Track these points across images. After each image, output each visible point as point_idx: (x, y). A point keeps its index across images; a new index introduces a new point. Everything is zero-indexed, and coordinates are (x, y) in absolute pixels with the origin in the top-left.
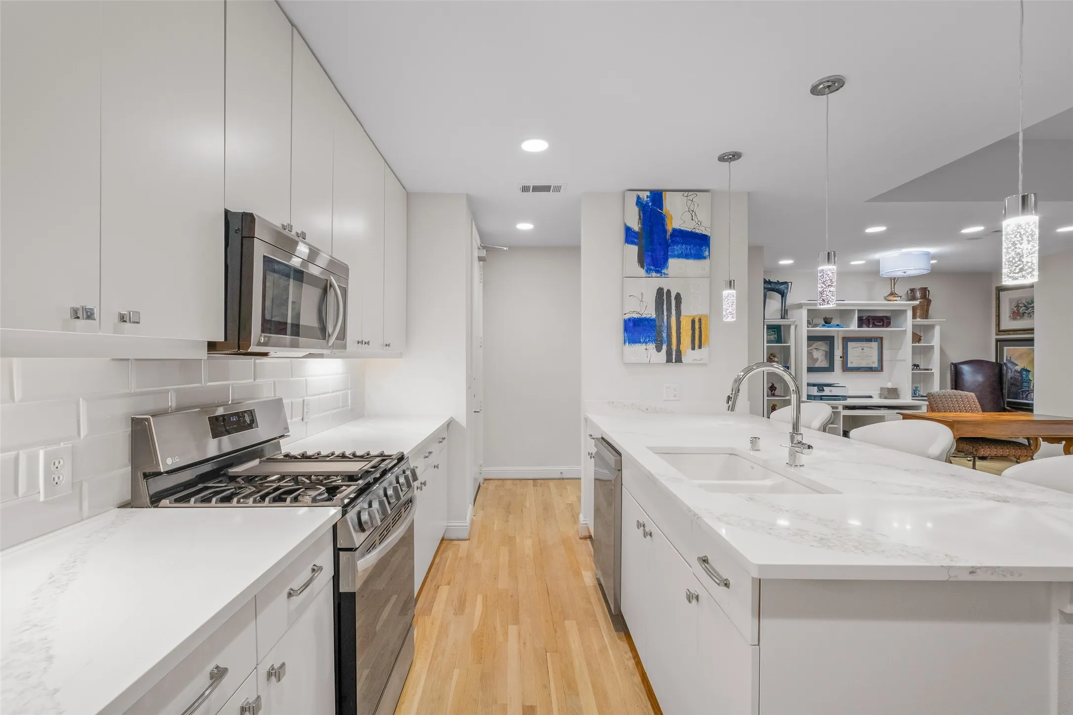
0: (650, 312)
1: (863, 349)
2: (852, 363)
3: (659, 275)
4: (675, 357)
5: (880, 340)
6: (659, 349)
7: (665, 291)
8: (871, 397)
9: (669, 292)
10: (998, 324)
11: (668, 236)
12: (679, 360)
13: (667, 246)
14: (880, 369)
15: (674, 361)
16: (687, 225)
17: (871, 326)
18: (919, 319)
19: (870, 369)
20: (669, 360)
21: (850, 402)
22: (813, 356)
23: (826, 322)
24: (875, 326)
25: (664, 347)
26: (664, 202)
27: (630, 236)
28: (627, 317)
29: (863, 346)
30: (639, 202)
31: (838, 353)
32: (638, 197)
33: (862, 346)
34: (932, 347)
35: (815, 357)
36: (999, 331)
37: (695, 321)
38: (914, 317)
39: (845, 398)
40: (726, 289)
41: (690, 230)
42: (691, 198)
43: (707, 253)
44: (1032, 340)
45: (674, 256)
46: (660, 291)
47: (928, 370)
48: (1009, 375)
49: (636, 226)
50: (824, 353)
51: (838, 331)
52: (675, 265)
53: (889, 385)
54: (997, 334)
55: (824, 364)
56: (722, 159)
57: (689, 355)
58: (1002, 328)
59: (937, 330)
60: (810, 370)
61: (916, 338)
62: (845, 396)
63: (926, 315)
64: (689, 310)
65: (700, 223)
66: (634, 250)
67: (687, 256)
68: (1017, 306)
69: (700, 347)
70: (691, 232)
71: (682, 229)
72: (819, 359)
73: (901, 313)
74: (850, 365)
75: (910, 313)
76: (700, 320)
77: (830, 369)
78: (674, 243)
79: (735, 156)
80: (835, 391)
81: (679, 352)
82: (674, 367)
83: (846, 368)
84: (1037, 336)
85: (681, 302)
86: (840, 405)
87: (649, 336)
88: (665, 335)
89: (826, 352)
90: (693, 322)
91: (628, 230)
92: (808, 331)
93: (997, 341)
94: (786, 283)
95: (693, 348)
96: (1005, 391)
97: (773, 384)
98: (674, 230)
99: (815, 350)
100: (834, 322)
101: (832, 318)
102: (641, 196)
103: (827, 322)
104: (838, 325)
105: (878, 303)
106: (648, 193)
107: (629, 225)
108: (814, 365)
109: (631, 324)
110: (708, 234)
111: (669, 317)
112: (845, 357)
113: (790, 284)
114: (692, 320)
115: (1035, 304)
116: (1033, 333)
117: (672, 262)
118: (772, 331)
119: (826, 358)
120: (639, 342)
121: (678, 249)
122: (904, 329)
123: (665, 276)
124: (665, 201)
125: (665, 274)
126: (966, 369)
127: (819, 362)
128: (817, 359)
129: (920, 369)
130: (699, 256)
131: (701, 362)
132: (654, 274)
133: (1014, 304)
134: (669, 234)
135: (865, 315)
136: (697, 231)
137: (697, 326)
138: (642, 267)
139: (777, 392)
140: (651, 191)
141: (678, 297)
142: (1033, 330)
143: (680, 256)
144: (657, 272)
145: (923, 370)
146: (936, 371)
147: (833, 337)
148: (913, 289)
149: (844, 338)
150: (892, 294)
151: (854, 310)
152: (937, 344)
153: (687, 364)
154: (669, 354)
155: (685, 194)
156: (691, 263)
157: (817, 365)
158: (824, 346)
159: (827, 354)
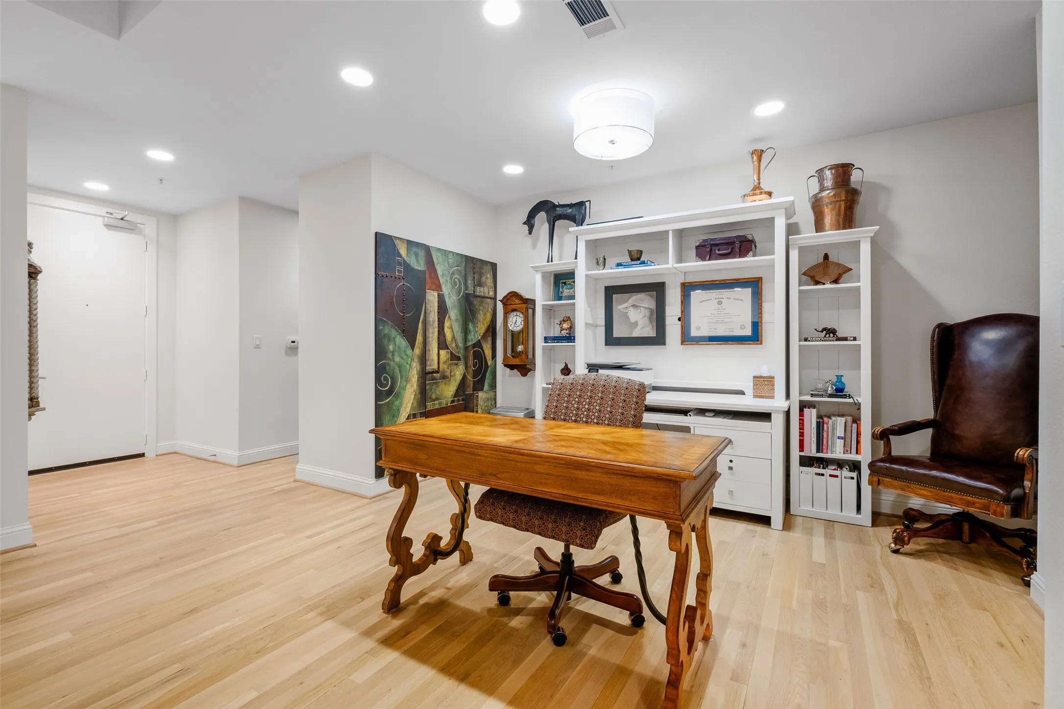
1: (720, 303)
5: (755, 282)
8: (742, 393)
14: (756, 337)
18: (830, 232)
19: (739, 340)
22: (628, 318)
23: (632, 260)
24: (722, 256)
29: (720, 296)
31: (673, 309)
33: (717, 296)
34: (858, 292)
35: (632, 320)
47: (850, 338)
50: (648, 313)
55: (649, 331)
59: (863, 252)
61: (838, 273)
63: (845, 222)
72: (639, 323)
74: (694, 333)
75: (779, 224)
77: (659, 339)
83: (686, 339)
89: (651, 310)
94: (581, 204)
97: (566, 365)
99: (631, 309)
101: (642, 251)
103: (636, 257)
108: (631, 334)
112: (684, 319)
113: (587, 204)
119: (651, 322)
127: (639, 328)
128: (636, 324)
145: (839, 339)
146: (865, 342)
147: (662, 285)
148: (820, 171)
149: (683, 285)
150: (757, 189)
151: (666, 232)
152: (865, 283)
157: (636, 333)
158: (647, 301)
159: (652, 314)
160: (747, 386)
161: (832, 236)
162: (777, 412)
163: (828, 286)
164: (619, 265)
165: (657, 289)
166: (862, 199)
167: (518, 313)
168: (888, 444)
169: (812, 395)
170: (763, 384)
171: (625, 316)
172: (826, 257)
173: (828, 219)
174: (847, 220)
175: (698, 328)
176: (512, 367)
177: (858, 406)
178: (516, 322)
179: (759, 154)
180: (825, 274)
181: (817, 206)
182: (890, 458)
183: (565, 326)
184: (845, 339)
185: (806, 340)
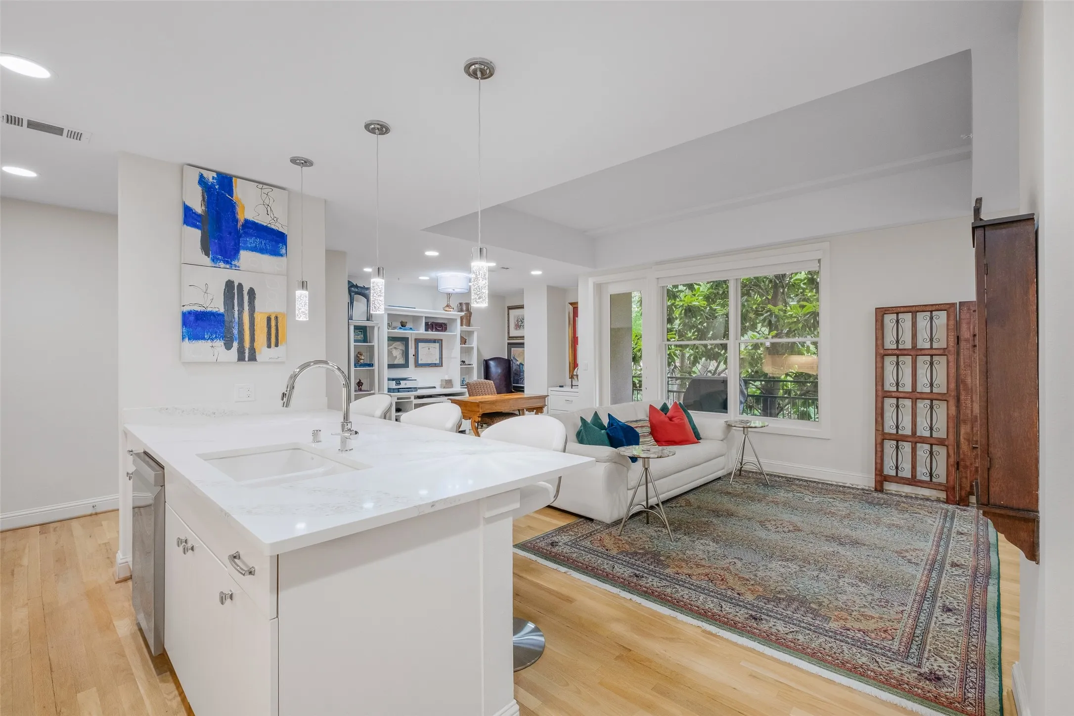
0: (217, 305)
1: (429, 349)
3: (228, 266)
4: (248, 355)
5: (440, 341)
6: (228, 347)
7: (236, 284)
8: (435, 387)
9: (240, 286)
10: (509, 333)
11: (239, 226)
12: (253, 358)
13: (238, 236)
14: (440, 365)
15: (247, 359)
16: (263, 219)
17: (434, 330)
18: (464, 327)
19: (435, 365)
20: (241, 358)
21: (420, 392)
22: (392, 354)
23: (402, 326)
24: (437, 330)
25: (235, 345)
26: (234, 188)
27: (189, 217)
28: (187, 309)
30: (202, 181)
31: (412, 351)
32: (201, 176)
33: (428, 346)
34: (472, 348)
35: (394, 355)
36: (510, 338)
37: (270, 318)
38: (462, 325)
39: (416, 389)
40: (299, 289)
41: (265, 224)
42: (266, 191)
43: (283, 251)
44: (523, 344)
45: (247, 249)
46: (229, 284)
47: (470, 365)
48: (514, 367)
49: (198, 207)
50: (401, 352)
51: (411, 334)
52: (246, 257)
53: (447, 378)
54: (508, 340)
55: (402, 361)
56: (294, 161)
57: (264, 353)
58: (511, 335)
59: (475, 334)
60: (390, 366)
61: (463, 341)
62: (416, 388)
63: (469, 324)
64: (265, 307)
65: (276, 219)
66: (195, 234)
67: (262, 251)
68: (517, 321)
69: (277, 345)
70: (266, 227)
71: (256, 221)
72: (398, 357)
73: (453, 320)
74: (420, 362)
75: (459, 321)
76: (276, 318)
77: (406, 365)
78: (247, 234)
79: (306, 163)
80: (409, 384)
81: (253, 351)
82: (247, 366)
83: (417, 365)
84: (526, 341)
85: (255, 297)
86: (412, 395)
87: (216, 333)
88: (235, 332)
89: (403, 351)
91: (188, 211)
92: (388, 332)
93: (509, 344)
94: (368, 288)
95: (269, 346)
96: (512, 379)
97: (360, 380)
98: (247, 221)
99: (394, 349)
100: (408, 326)
101: (406, 322)
102: (205, 176)
103: (403, 325)
104: (411, 329)
105: (439, 313)
106: (215, 175)
107: (189, 204)
108: (394, 362)
109: (192, 318)
110: (286, 233)
111: (241, 312)
112: (416, 355)
114: (268, 317)
115: (525, 321)
116: (524, 339)
117: (243, 254)
118: (360, 331)
119: (402, 356)
120: (203, 338)
121: (251, 241)
122: (455, 333)
123: (236, 268)
124: (236, 187)
125: (235, 266)
126: (492, 363)
127: (397, 359)
128: (396, 357)
129: (466, 365)
130: (275, 253)
131: (277, 360)
132: (222, 265)
133: (516, 320)
134: (240, 224)
135: (430, 321)
136: (273, 227)
137: (273, 323)
138: (207, 254)
139: (363, 388)
140: (218, 173)
141: (252, 292)
142: (524, 337)
143: (253, 249)
144: (227, 262)
146: (475, 365)
147: (409, 339)
148: (461, 304)
149: (416, 340)
150: (448, 306)
151: (422, 317)
152: (475, 346)
153: (262, 363)
154: (241, 352)
155: (260, 186)
156: (265, 260)
157: (399, 362)
158: (402, 346)
159: (403, 353)
160: (438, 384)
163: (464, 345)
164: (400, 328)
173: (464, 322)
175: (421, 360)
179: (449, 295)
183: (362, 357)
184: (468, 365)
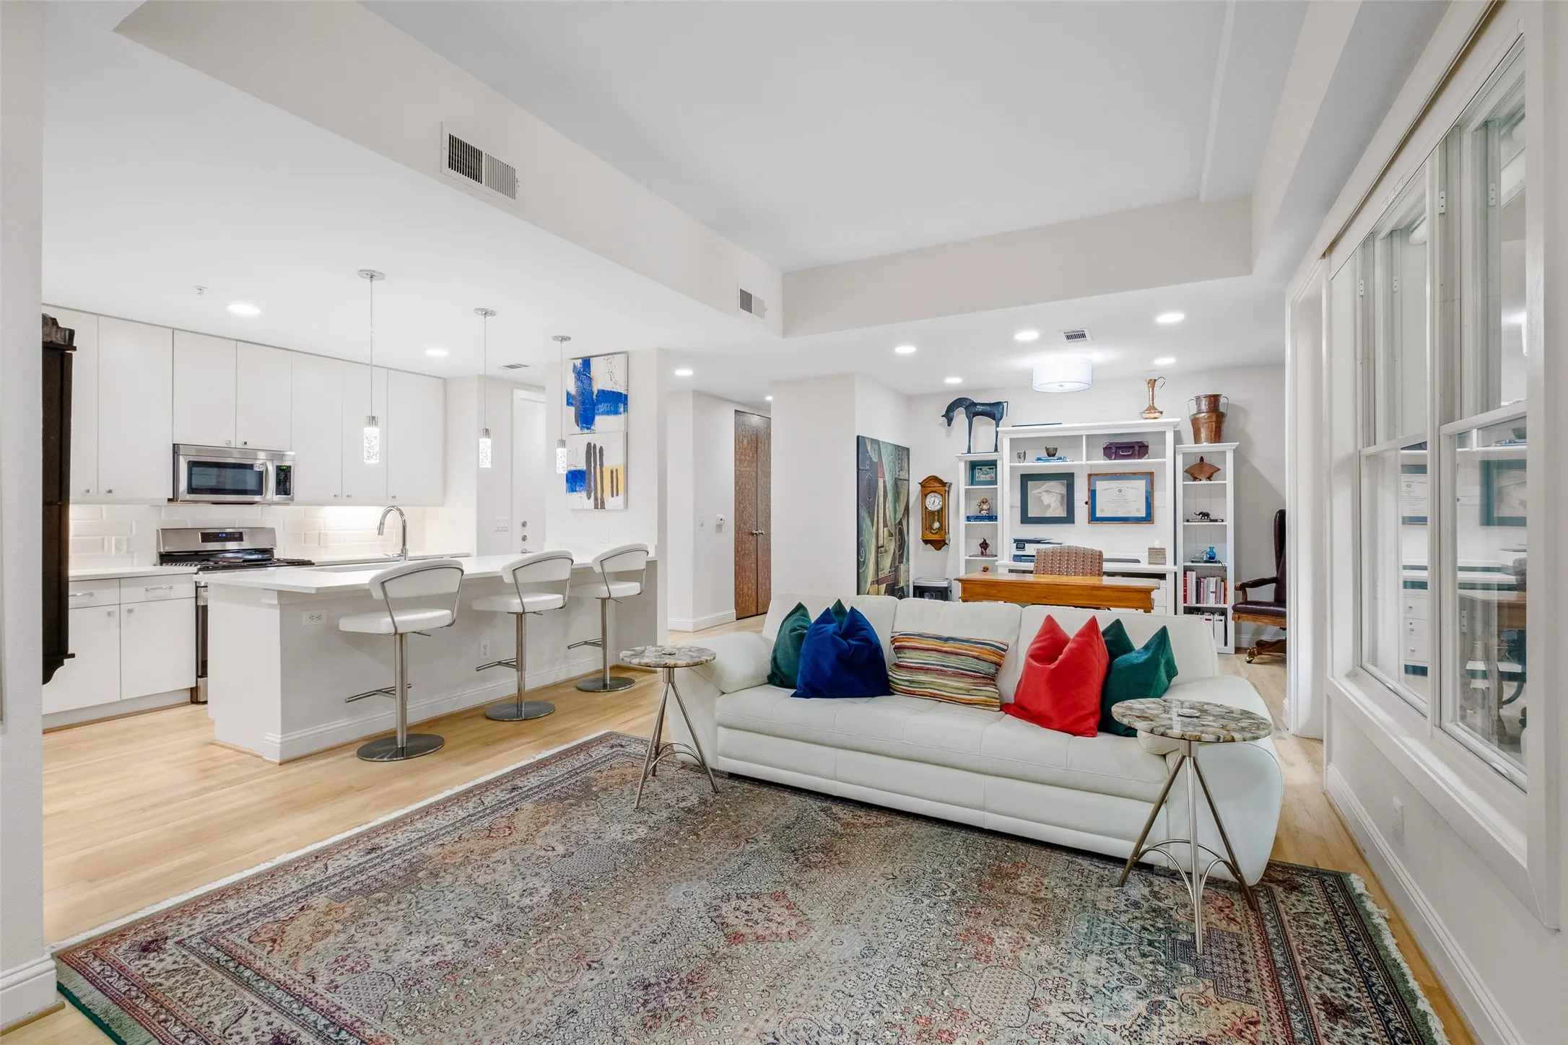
0: (582, 466)
1: (1120, 491)
2: (1102, 511)
3: (589, 431)
4: (600, 504)
5: (1147, 477)
6: (589, 498)
7: (592, 445)
8: (1139, 562)
9: (595, 446)
11: (594, 397)
12: (603, 507)
13: (594, 405)
14: (1148, 518)
15: (600, 507)
16: (608, 387)
17: (1124, 457)
18: (1205, 444)
20: (596, 507)
22: (1041, 501)
23: (1049, 455)
25: (593, 495)
26: (591, 366)
27: (570, 400)
28: (569, 469)
29: (1120, 486)
30: (575, 368)
31: (1081, 495)
32: (574, 366)
33: (1118, 486)
34: (1225, 487)
35: (1046, 503)
41: (610, 390)
42: (610, 361)
43: (625, 409)
45: (599, 414)
46: (589, 445)
47: (1218, 520)
49: (573, 391)
50: (1059, 498)
51: (1076, 466)
52: (600, 421)
53: (1156, 544)
55: (1061, 513)
57: (612, 502)
59: (1229, 460)
63: (1216, 439)
64: (609, 462)
65: (619, 384)
66: (572, 409)
67: (608, 413)
69: (617, 495)
70: (613, 392)
71: (604, 389)
72: (1052, 505)
74: (1099, 514)
75: (1169, 437)
76: (617, 470)
77: (1069, 518)
78: (599, 402)
81: (603, 502)
82: (600, 513)
83: (1093, 518)
85: (603, 455)
87: (582, 486)
88: (592, 485)
89: (1063, 496)
90: (612, 472)
91: (569, 395)
92: (1012, 467)
94: (999, 403)
95: (612, 496)
97: (985, 540)
98: (599, 391)
99: (1044, 493)
100: (1064, 454)
101: (1057, 449)
102: (576, 364)
103: (1051, 454)
104: (1062, 459)
105: (1130, 424)
106: (580, 361)
107: (569, 390)
108: (1044, 514)
109: (571, 476)
110: (626, 393)
111: (595, 468)
112: (1091, 503)
113: (1005, 405)
117: (598, 419)
119: (1062, 505)
120: (576, 491)
121: (602, 407)
122: (1164, 460)
123: (593, 432)
125: (593, 430)
127: (1051, 509)
128: (1049, 506)
129: (1209, 520)
130: (616, 412)
131: (617, 508)
132: (586, 431)
134: (595, 394)
135: (1111, 441)
136: (618, 391)
137: (615, 475)
138: (578, 425)
140: (583, 359)
141: (601, 449)
143: (603, 414)
144: (588, 428)
145: (1211, 521)
146: (1230, 523)
147: (1072, 475)
148: (1198, 398)
149: (1090, 476)
150: (1152, 408)
151: (1081, 436)
152: (1229, 481)
153: (608, 510)
154: (596, 499)
155: (606, 357)
156: (611, 419)
157: (1049, 514)
158: (1058, 488)
159: (1063, 498)
160: (1144, 556)
161: (1206, 447)
162: (1170, 572)
163: (1204, 482)
164: (1039, 459)
165: (1068, 479)
166: (1227, 419)
167: (936, 495)
168: (1245, 593)
169: (1192, 562)
170: (1157, 554)
171: (1039, 500)
172: (1202, 459)
173: (1203, 434)
174: (1217, 436)
176: (926, 542)
177: (1225, 569)
178: (934, 503)
179: (1152, 383)
180: (1201, 472)
181: (1195, 422)
182: (1247, 602)
183: (985, 507)
184: (1216, 521)
185: (1188, 521)
